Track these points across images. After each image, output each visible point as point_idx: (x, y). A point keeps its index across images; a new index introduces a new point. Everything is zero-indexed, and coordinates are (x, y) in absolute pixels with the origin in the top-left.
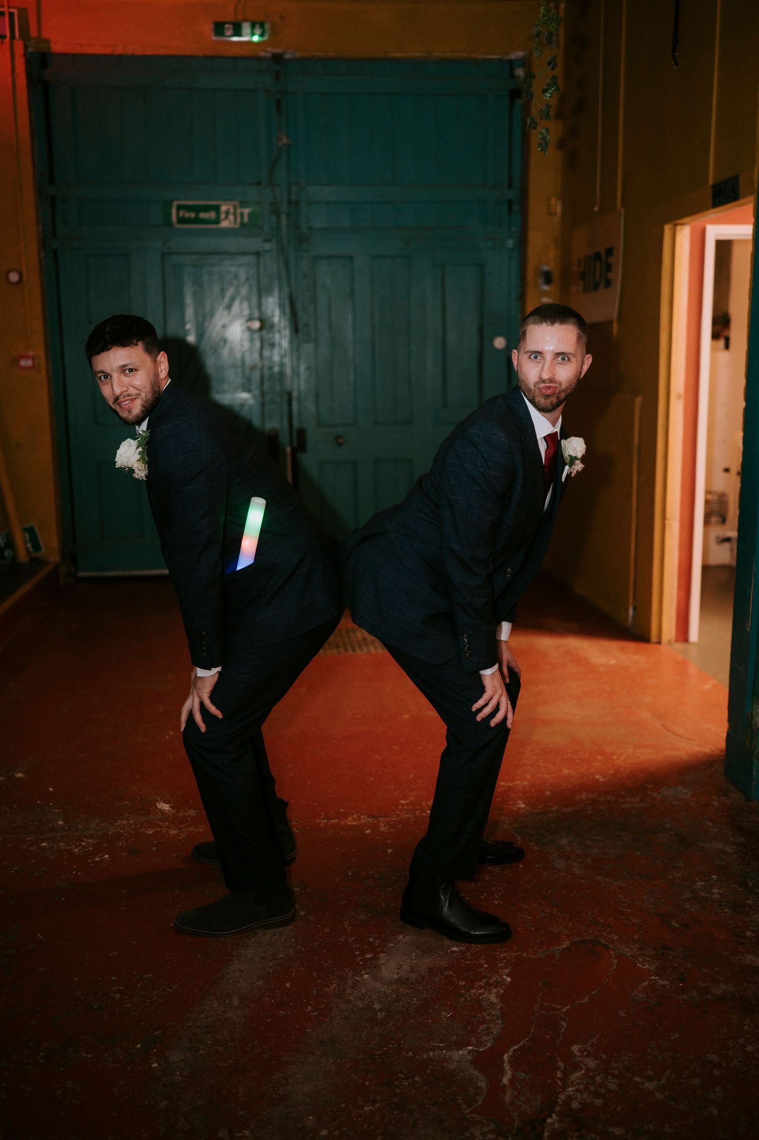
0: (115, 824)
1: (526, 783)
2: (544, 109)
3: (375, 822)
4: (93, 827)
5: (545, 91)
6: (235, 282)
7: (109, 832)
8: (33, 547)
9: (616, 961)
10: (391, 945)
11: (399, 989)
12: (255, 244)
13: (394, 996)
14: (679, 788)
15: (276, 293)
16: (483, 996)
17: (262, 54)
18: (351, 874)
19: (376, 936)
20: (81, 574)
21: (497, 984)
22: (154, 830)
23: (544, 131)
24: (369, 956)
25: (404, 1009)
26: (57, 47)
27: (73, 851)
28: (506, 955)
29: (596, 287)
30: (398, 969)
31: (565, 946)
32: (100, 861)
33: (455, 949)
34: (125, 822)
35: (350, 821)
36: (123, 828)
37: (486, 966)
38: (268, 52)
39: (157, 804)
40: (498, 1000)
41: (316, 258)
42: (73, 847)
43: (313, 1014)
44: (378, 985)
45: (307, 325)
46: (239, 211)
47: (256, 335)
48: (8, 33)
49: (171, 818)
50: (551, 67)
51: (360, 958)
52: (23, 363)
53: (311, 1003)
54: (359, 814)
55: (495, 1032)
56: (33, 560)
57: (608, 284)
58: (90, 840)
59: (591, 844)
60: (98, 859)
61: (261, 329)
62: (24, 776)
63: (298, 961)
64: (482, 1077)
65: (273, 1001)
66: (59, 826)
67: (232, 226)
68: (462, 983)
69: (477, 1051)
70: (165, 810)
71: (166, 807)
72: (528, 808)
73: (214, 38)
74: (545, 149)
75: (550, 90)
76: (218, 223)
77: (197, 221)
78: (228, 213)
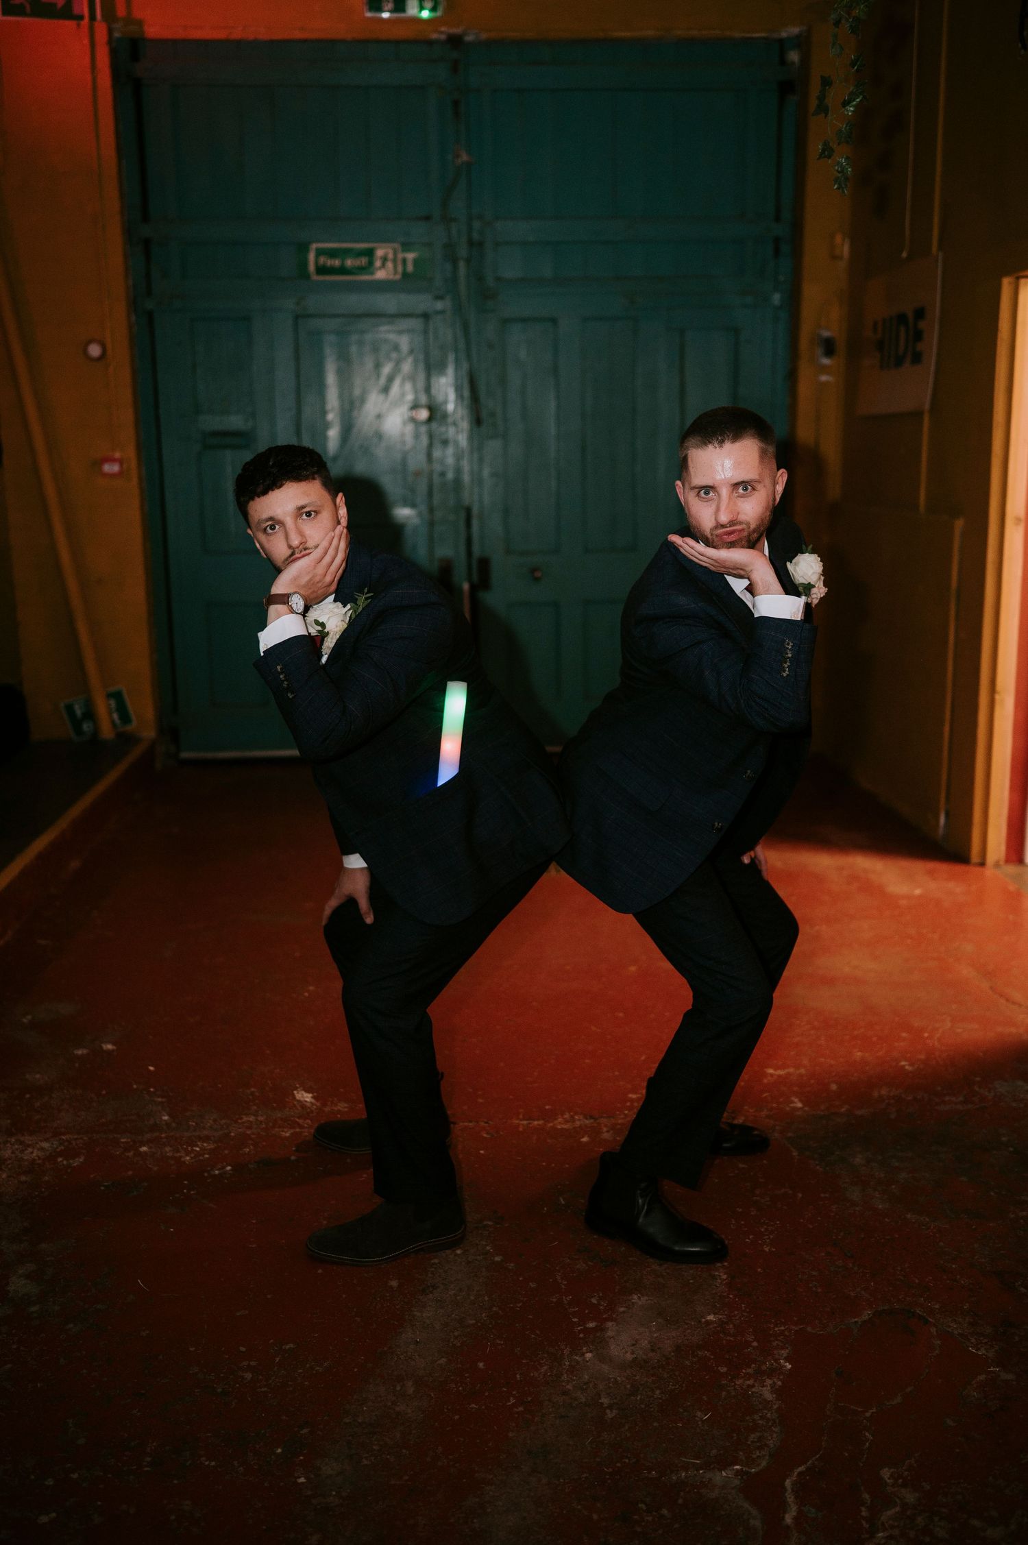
0: (239, 1121)
1: (802, 1071)
2: (845, 130)
3: (595, 1125)
4: (209, 1124)
5: (845, 104)
6: (394, 355)
7: (230, 1132)
8: (120, 718)
9: (939, 1342)
10: (622, 1309)
11: (635, 1376)
12: (422, 302)
13: (628, 1386)
14: (1020, 1083)
15: (450, 371)
16: (753, 1390)
17: (434, 36)
18: (563, 1202)
19: (601, 1295)
20: (185, 755)
21: (771, 1373)
22: (292, 1131)
23: (843, 161)
24: (591, 1325)
25: (643, 1406)
26: (152, 31)
27: (183, 1159)
28: (783, 1328)
29: (899, 362)
30: (633, 1345)
31: (865, 1318)
32: (219, 1174)
33: (711, 1317)
34: (252, 1118)
35: (560, 1123)
36: (250, 1128)
37: (755, 1344)
38: (442, 33)
39: (295, 1092)
40: (774, 1396)
41: (505, 321)
42: (182, 1153)
43: (517, 1410)
44: (605, 1368)
45: (493, 415)
46: (400, 256)
47: (423, 429)
48: (86, 12)
49: (315, 1114)
50: (856, 68)
51: (579, 1328)
52: (107, 468)
53: (514, 1393)
54: (572, 1114)
55: (771, 1443)
56: (120, 735)
57: (917, 358)
58: (205, 1145)
59: (897, 1164)
60: (216, 1172)
61: (430, 419)
62: (114, 1047)
63: (493, 1331)
64: (755, 1512)
65: (460, 1388)
66: (164, 1123)
67: (391, 277)
68: (724, 1370)
69: (747, 1473)
70: (306, 1101)
71: (307, 1097)
72: (806, 1109)
73: (367, 14)
74: (843, 186)
75: (854, 100)
76: (372, 273)
77: (343, 270)
78: (385, 260)
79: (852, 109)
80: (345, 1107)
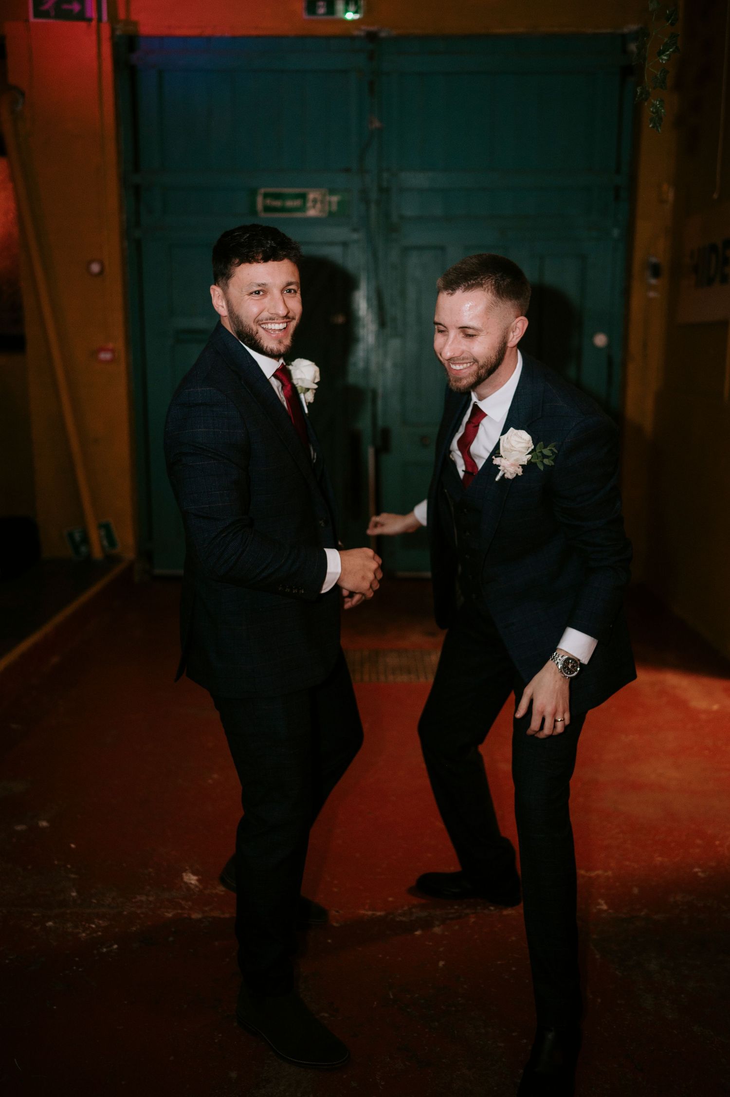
0: (134, 900)
1: (610, 873)
2: (658, 76)
4: (108, 902)
5: (661, 53)
7: (124, 911)
8: (108, 543)
12: (342, 233)
15: (363, 286)
17: (356, 33)
20: (158, 571)
22: (174, 912)
23: (658, 103)
26: (145, 29)
27: (80, 935)
29: (710, 282)
32: (106, 952)
34: (144, 898)
36: (140, 907)
38: (363, 30)
39: (184, 874)
42: (80, 930)
45: (395, 320)
46: (327, 198)
47: (340, 330)
48: (94, 15)
49: (196, 896)
50: (670, 22)
52: (102, 356)
56: (107, 556)
57: (724, 279)
58: (101, 922)
59: (686, 972)
60: (105, 950)
61: (346, 323)
62: (48, 825)
66: (71, 899)
67: (320, 215)
70: (191, 883)
71: (191, 879)
72: (610, 911)
73: (306, 16)
74: (658, 125)
75: (668, 51)
76: (304, 211)
77: (283, 209)
78: (315, 201)
79: (665, 58)
80: (223, 891)
